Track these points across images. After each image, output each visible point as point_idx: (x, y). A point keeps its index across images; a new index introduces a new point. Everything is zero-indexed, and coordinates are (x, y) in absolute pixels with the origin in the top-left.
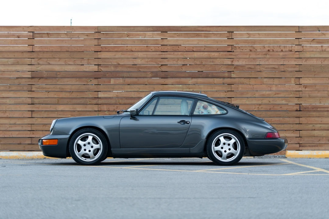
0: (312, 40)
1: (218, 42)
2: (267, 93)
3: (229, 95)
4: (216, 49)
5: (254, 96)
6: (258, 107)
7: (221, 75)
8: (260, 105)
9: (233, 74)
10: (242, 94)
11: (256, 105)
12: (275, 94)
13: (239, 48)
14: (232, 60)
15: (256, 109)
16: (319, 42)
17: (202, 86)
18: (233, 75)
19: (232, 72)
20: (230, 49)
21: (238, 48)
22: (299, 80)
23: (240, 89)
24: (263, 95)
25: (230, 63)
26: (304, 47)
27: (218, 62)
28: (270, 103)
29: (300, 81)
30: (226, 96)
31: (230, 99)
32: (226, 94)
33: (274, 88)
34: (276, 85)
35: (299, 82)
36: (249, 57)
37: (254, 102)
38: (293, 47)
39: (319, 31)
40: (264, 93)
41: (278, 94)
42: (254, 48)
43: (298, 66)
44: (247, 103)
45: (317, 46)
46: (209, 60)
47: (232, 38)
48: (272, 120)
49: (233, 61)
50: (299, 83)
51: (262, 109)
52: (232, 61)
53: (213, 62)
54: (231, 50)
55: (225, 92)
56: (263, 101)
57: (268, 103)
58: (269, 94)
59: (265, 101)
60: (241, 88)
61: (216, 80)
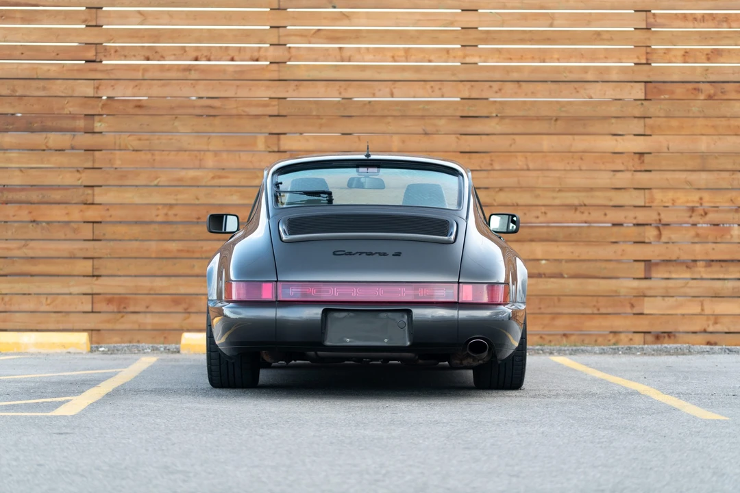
0: (312, 32)
1: (58, 35)
2: (192, 173)
3: (87, 178)
4: (54, 54)
5: (155, 182)
6: (165, 211)
7: (65, 124)
8: (171, 206)
9: (100, 121)
10: (123, 177)
11: (160, 207)
12: (213, 178)
13: (116, 51)
14: (96, 85)
15: (159, 219)
16: (334, 37)
17: (14, 155)
18: (98, 126)
19: (96, 118)
20: (91, 55)
21: (112, 52)
22: (279, 140)
23: (118, 163)
24: (180, 180)
25: (90, 92)
26: (293, 51)
27: (58, 88)
28: (197, 202)
29: (282, 142)
30: (79, 183)
31: (89, 191)
32: (78, 175)
33: (210, 162)
34: (216, 153)
35: (278, 145)
36: (143, 75)
37: (157, 198)
38: (262, 50)
39: (334, 7)
40: (183, 173)
41: (220, 177)
42: (156, 52)
43: (275, 102)
44: (137, 200)
45: (327, 49)
46: (34, 83)
47: (99, 23)
48: (204, 249)
49: (100, 87)
50: (279, 147)
51: (178, 219)
52: (98, 88)
53: (44, 88)
54: (94, 58)
55: (78, 171)
56: (179, 197)
57: (193, 202)
58: (194, 178)
59: (186, 196)
60: (119, 159)
61: (54, 139)
